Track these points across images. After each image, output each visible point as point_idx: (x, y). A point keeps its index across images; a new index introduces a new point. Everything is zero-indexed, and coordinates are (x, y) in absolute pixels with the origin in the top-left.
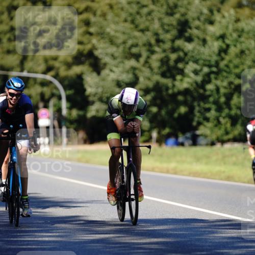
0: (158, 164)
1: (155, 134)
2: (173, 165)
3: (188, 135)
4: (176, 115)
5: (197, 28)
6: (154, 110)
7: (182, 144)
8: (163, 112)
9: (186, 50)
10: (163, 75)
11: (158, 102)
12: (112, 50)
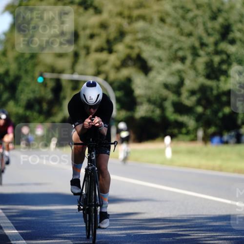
0: (204, 162)
1: (200, 133)
2: (218, 163)
3: (233, 133)
4: (220, 115)
5: (240, 30)
6: (200, 109)
7: (226, 143)
8: (208, 112)
9: (229, 52)
10: (208, 77)
11: (204, 102)
12: (159, 53)
